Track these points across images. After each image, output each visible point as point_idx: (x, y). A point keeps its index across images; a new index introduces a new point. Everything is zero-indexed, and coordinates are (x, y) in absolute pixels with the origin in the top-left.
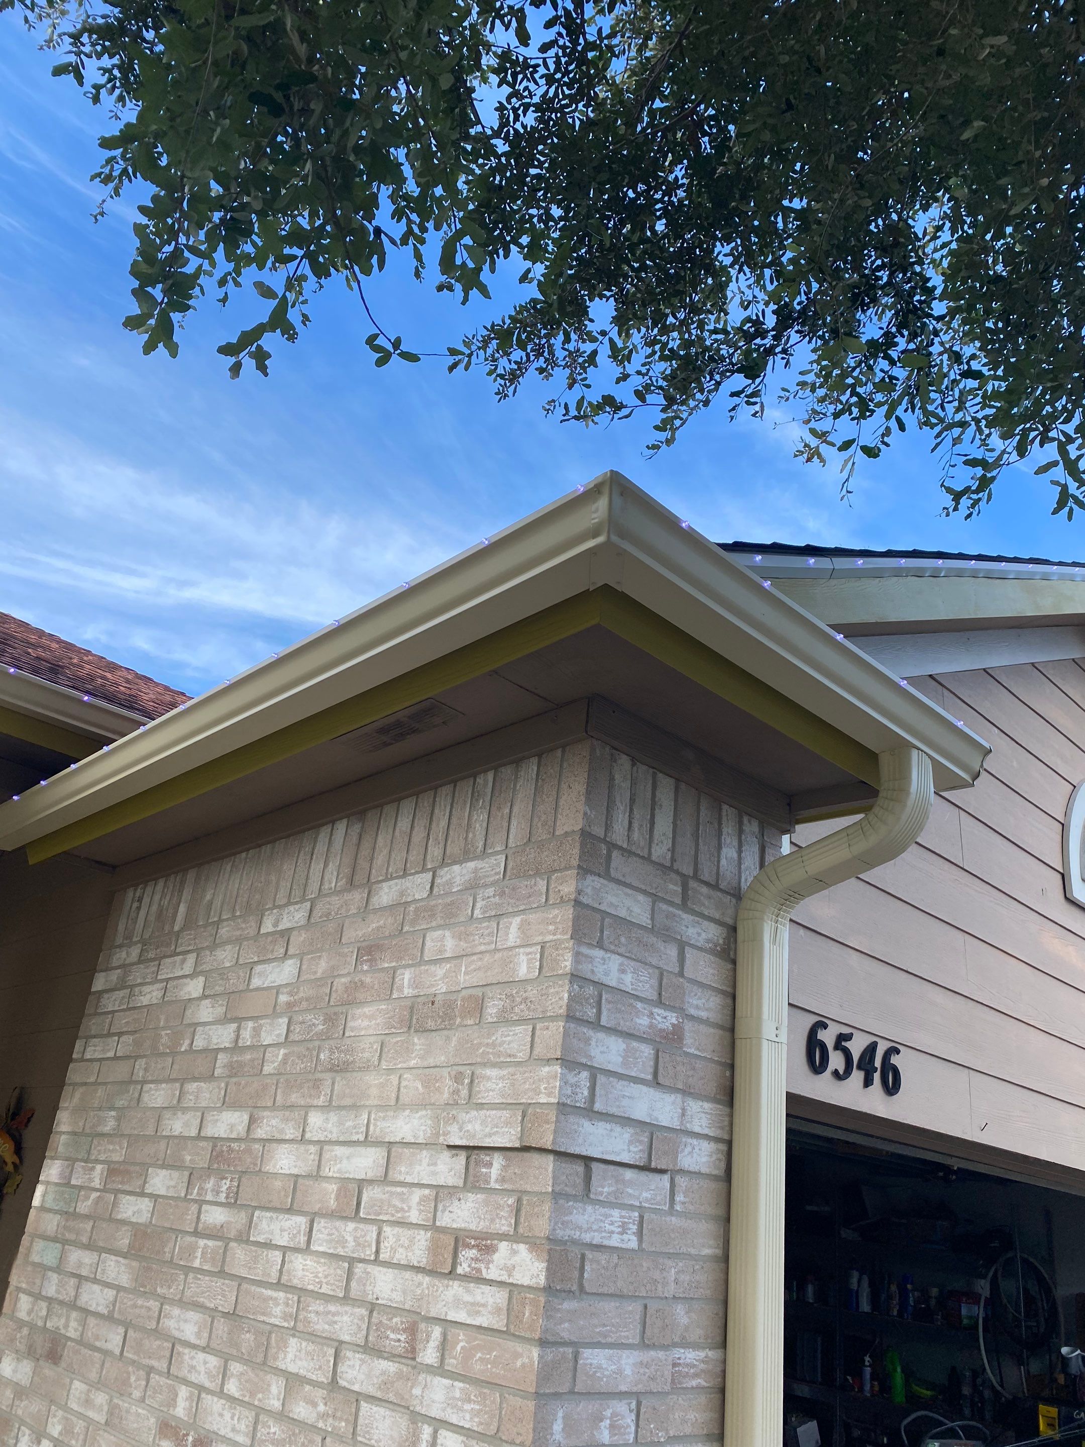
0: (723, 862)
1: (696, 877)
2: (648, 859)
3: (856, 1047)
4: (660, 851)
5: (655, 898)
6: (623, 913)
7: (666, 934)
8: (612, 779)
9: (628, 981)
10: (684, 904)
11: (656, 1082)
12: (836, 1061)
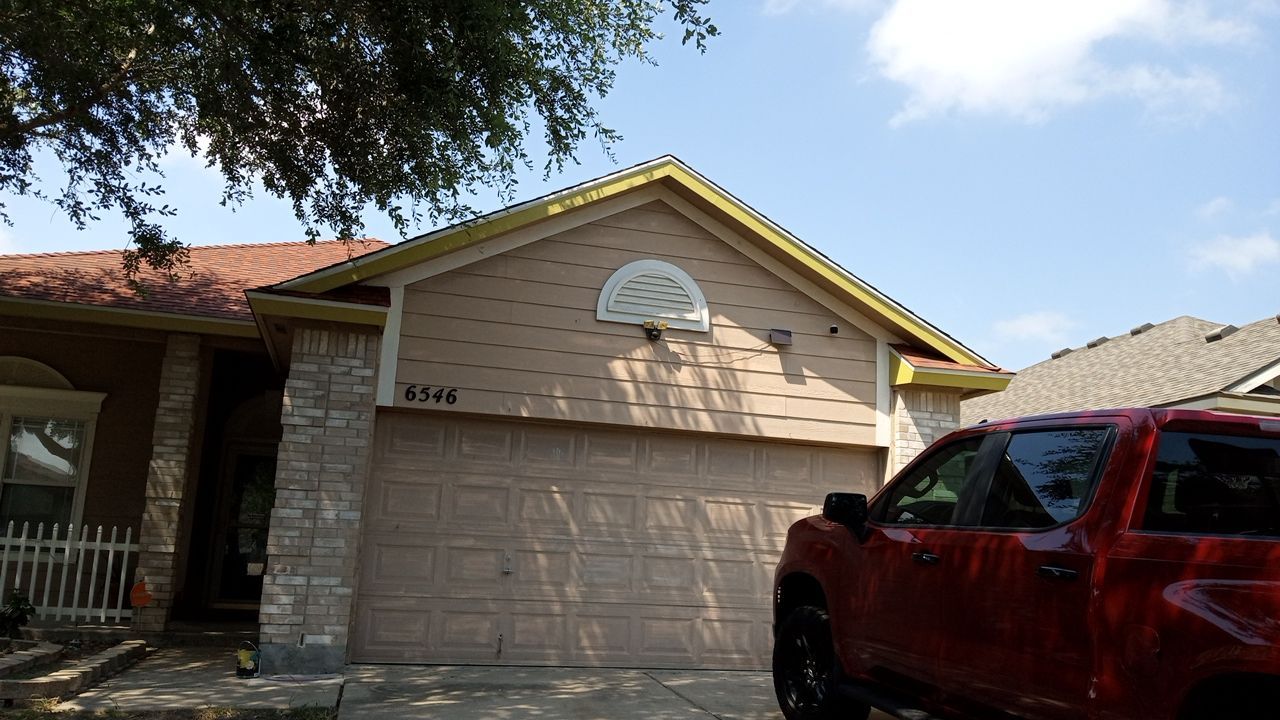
0: (349, 350)
1: (337, 355)
2: (318, 355)
3: (432, 392)
4: (323, 351)
5: (319, 364)
6: (307, 369)
7: (324, 372)
8: (302, 338)
9: (305, 386)
10: (332, 364)
11: (315, 407)
12: (420, 396)
